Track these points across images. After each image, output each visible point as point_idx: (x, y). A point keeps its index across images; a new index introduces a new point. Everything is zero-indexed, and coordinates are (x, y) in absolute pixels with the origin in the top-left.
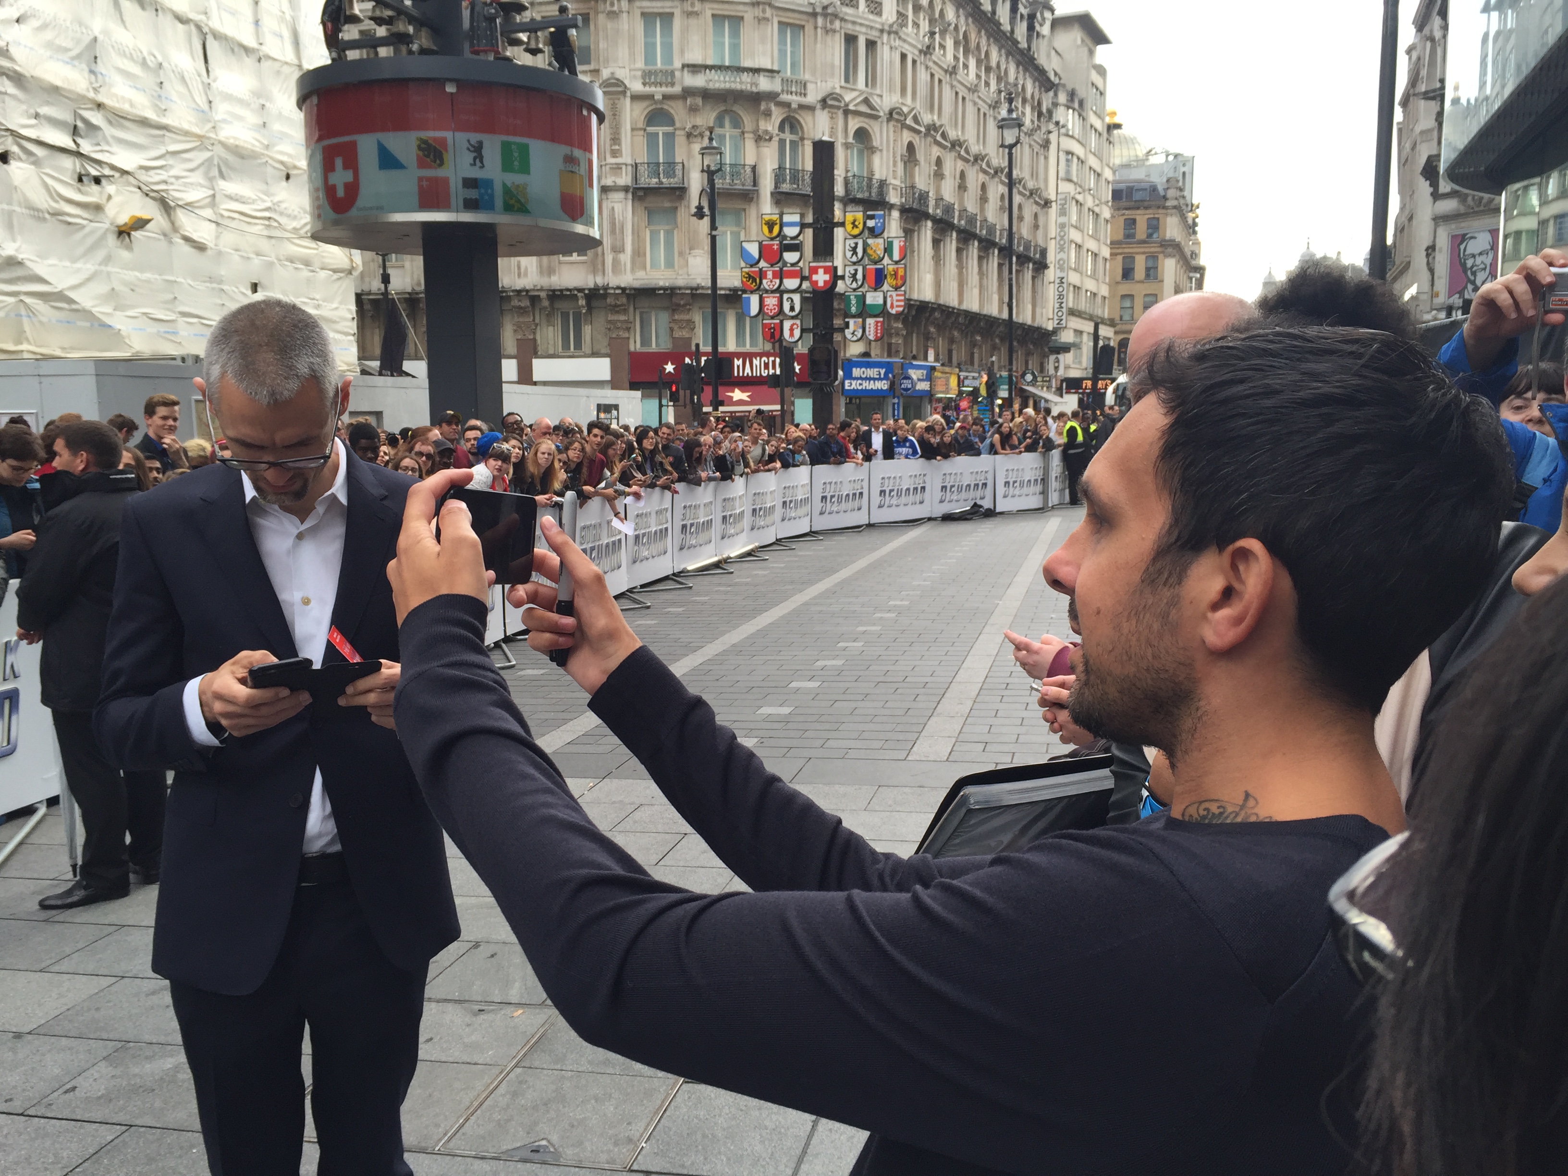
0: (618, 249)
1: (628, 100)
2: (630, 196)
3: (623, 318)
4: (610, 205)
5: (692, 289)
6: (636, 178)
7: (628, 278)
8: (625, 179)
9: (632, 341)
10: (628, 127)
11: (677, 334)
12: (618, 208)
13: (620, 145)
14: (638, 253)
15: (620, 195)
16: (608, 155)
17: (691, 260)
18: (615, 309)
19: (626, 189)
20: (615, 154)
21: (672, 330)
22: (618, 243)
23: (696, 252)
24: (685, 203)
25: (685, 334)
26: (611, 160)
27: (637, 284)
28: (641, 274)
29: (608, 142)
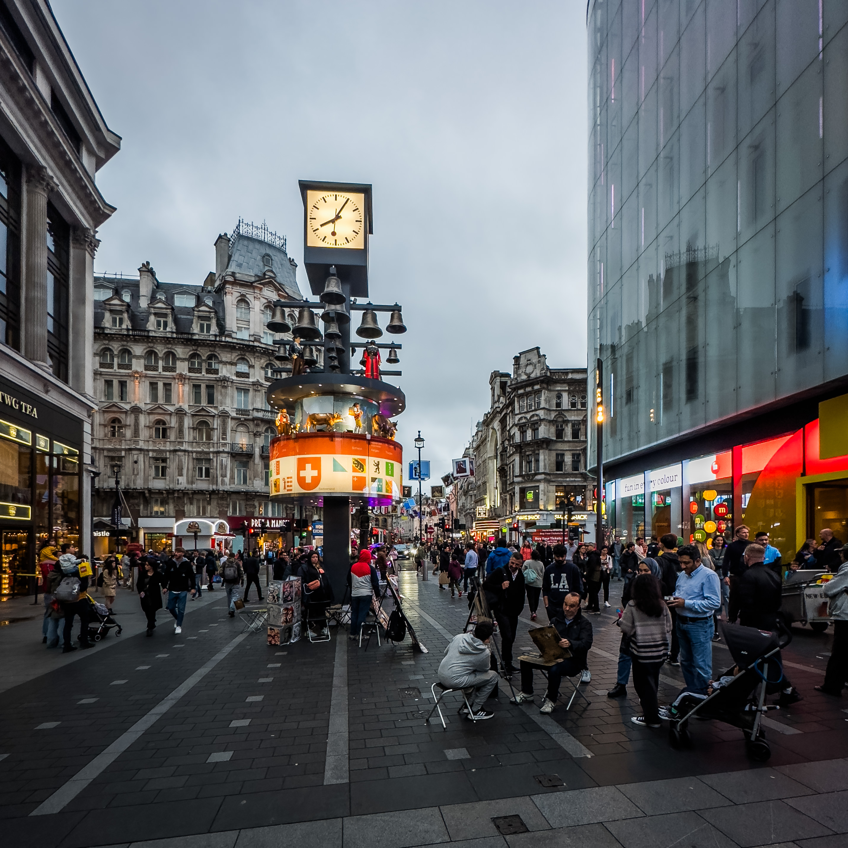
0: (224, 476)
1: (230, 419)
2: (230, 455)
3: (225, 502)
4: (221, 458)
5: (255, 493)
6: (232, 448)
7: (227, 488)
8: (227, 449)
9: (228, 512)
10: (230, 429)
11: (248, 510)
12: (224, 459)
13: (226, 436)
14: (232, 478)
15: (226, 455)
16: (221, 440)
17: (255, 482)
18: (222, 498)
19: (228, 453)
20: (223, 439)
21: (246, 508)
22: (224, 473)
23: (256, 478)
24: (252, 459)
25: (252, 510)
26: (221, 441)
27: (232, 490)
28: (233, 486)
29: (221, 434)
